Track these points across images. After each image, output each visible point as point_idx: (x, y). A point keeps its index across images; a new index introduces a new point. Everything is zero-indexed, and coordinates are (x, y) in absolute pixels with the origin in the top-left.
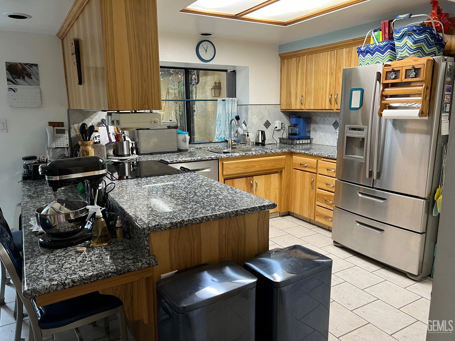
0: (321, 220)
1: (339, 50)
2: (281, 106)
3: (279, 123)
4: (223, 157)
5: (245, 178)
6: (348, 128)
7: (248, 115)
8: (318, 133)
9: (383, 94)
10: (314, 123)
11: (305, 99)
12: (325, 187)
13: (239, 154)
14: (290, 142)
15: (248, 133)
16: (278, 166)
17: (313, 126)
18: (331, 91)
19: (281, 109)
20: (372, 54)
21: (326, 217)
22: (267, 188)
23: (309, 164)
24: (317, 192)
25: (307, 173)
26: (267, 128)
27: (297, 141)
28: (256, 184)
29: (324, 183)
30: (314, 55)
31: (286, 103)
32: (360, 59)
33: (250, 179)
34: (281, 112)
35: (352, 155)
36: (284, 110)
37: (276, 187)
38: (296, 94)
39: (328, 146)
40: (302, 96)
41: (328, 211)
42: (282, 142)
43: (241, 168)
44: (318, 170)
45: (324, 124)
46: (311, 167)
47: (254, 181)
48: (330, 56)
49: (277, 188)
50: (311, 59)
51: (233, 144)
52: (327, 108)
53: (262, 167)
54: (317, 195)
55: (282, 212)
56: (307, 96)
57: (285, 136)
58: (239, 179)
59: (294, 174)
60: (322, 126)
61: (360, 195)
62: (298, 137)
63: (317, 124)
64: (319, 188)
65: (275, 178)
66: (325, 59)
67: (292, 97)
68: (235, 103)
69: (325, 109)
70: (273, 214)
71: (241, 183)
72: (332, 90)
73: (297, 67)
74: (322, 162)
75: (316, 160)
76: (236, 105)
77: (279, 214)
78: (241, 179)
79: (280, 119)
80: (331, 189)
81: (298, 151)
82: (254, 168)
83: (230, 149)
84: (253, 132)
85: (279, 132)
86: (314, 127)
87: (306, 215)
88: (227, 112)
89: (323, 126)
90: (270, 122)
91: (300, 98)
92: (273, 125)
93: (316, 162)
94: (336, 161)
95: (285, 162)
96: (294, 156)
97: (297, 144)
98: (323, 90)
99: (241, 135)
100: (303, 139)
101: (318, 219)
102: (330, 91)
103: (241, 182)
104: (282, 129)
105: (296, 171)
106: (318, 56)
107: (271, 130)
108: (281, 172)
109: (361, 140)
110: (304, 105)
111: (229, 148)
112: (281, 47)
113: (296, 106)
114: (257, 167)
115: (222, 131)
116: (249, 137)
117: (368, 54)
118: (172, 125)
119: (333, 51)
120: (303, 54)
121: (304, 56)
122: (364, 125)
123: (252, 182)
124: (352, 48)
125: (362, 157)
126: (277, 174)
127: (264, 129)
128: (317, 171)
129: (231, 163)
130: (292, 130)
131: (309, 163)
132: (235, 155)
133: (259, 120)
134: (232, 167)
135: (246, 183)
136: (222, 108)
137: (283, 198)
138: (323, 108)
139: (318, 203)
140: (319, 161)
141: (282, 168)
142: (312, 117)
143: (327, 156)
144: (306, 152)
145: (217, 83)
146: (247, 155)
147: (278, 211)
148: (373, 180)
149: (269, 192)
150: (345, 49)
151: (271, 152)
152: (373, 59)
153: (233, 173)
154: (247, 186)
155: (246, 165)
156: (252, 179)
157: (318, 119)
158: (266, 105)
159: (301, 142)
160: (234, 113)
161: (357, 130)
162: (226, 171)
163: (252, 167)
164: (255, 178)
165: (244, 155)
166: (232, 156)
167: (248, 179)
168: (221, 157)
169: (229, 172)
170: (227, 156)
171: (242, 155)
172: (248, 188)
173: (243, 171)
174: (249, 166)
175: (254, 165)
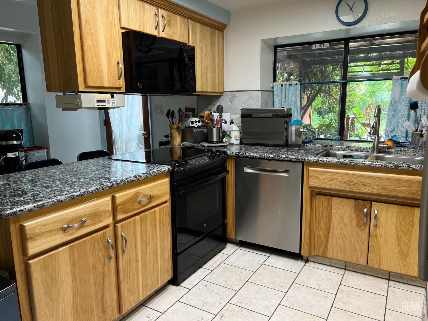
4: (307, 160)
5: (353, 200)
13: (337, 161)
15: (422, 131)
22: (402, 229)
33: (364, 206)
43: (341, 182)
47: (373, 210)
53: (388, 190)
58: (341, 199)
71: (345, 207)
78: (346, 201)
82: (368, 188)
103: (344, 205)
114: (375, 187)
132: (330, 161)
135: (355, 209)
136: (400, 90)
146: (352, 164)
154: (358, 215)
155: (351, 179)
156: (369, 205)
162: (313, 182)
163: (363, 185)
164: (374, 205)
165: (347, 163)
166: (323, 162)
167: (360, 204)
168: (305, 159)
169: (317, 184)
170: (314, 160)
171: (342, 162)
172: (358, 218)
173: (344, 188)
174: (358, 182)
175: (368, 183)
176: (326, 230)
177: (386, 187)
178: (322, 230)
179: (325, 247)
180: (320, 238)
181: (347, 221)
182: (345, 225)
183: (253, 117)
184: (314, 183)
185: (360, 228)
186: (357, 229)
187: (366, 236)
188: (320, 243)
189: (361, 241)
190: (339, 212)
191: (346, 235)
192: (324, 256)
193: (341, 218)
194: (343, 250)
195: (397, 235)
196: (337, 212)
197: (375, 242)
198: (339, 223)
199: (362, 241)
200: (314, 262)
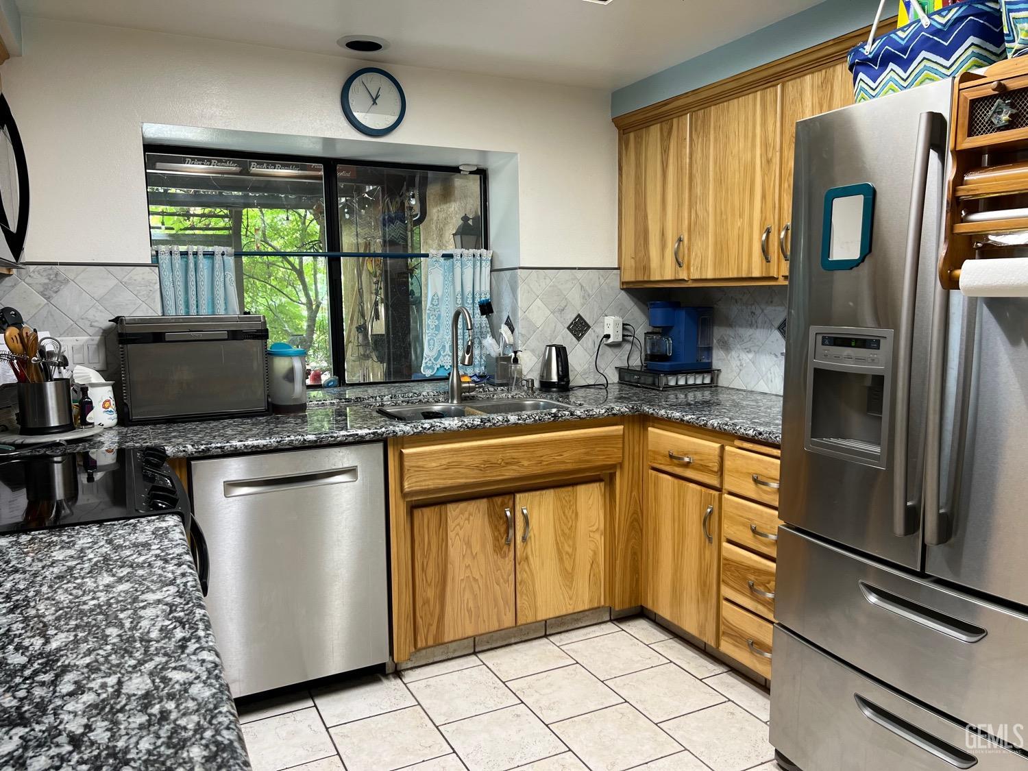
0: (736, 650)
1: (790, 83)
2: (621, 272)
3: (616, 324)
4: (399, 433)
5: (485, 500)
6: (820, 338)
7: (516, 300)
8: (733, 353)
9: (959, 194)
10: (720, 325)
11: (689, 249)
12: (748, 539)
13: (461, 423)
14: (650, 380)
15: (515, 352)
16: (600, 460)
17: (718, 332)
18: (765, 219)
19: (623, 280)
20: (905, 65)
21: (755, 646)
22: (562, 530)
23: (696, 457)
24: (724, 553)
25: (691, 485)
26: (579, 339)
27: (670, 378)
28: (526, 518)
29: (744, 525)
30: (712, 107)
31: (634, 265)
32: (862, 89)
33: (503, 505)
34: (623, 292)
35: (837, 438)
36: (631, 286)
37: (595, 528)
38: (663, 234)
39: (766, 394)
40: (680, 240)
41: (760, 626)
42: (627, 380)
43: (468, 467)
44: (727, 478)
45: (751, 326)
46: (704, 468)
47: (518, 508)
48: (761, 105)
49: (598, 529)
50: (703, 122)
51: (464, 385)
52: (756, 274)
53: (545, 463)
54: (725, 565)
55: (617, 609)
56: (693, 239)
57: (636, 362)
58: (463, 505)
59: (651, 486)
60: (747, 332)
61: (873, 599)
62: (671, 366)
63: (730, 325)
64: (730, 542)
65: (589, 498)
66: (747, 118)
67: (650, 243)
68: (484, 264)
69: (750, 276)
70: (587, 613)
71: (471, 518)
72: (769, 215)
73: (665, 151)
74: (737, 454)
75: (717, 446)
76: (488, 269)
77: (608, 614)
78: (472, 506)
79: (620, 311)
80: (768, 550)
81: (663, 412)
82: (514, 467)
83: (455, 402)
84: (533, 351)
85: (616, 350)
86: (722, 336)
87: (690, 626)
88: (458, 289)
89: (750, 332)
90: (588, 322)
91: (673, 245)
92: (597, 330)
93: (717, 452)
94: (777, 452)
95: (621, 446)
96: (650, 429)
97: (667, 388)
98: (741, 216)
99: (497, 358)
100: (688, 373)
101: (727, 648)
102: (763, 220)
103: (470, 514)
104: (628, 341)
105: (657, 478)
106: (726, 111)
107: (590, 344)
108: (612, 477)
109: (868, 383)
110: (685, 266)
111: (452, 399)
112: (618, 96)
113: (663, 270)
114: (526, 463)
115: (444, 346)
116: (518, 367)
117: (892, 65)
118: (245, 329)
119: (771, 89)
120: (681, 111)
121: (683, 117)
122: (880, 326)
123: (508, 513)
124: (834, 71)
125: (876, 449)
126: (598, 484)
127: (566, 339)
128: (722, 483)
129: (431, 453)
130: (653, 345)
131: (696, 453)
132: (447, 425)
133: (553, 312)
134: (434, 464)
135: (490, 516)
136: (442, 278)
137: (618, 562)
138: (744, 276)
139: (726, 592)
140: (727, 448)
141: (614, 466)
142: (715, 306)
143: (751, 432)
144: (686, 418)
145: (469, 219)
146: (488, 424)
147: (602, 603)
148: (924, 546)
149: (571, 543)
150: (808, 78)
151: (572, 414)
152: (909, 80)
153: (441, 486)
154: (495, 528)
155: (485, 457)
156: (511, 503)
157: (734, 310)
158: (575, 268)
159: (682, 382)
160: (480, 295)
161: (855, 347)
162: (414, 480)
163: (507, 463)
164: (520, 498)
165: (478, 425)
166: (433, 430)
167: (497, 504)
168: (394, 432)
169: (423, 484)
170: (415, 431)
171: (469, 425)
172: (496, 534)
173: (474, 478)
174: (498, 460)
175: (514, 459)
176: (438, 582)
177: (542, 458)
178: (430, 585)
179: (438, 622)
180: (427, 605)
181: (476, 548)
182: (474, 558)
183: (167, 339)
184: (416, 482)
185: (501, 553)
186: (495, 557)
187: (510, 566)
188: (429, 616)
189: (503, 579)
190: (461, 533)
191: (477, 577)
192: (439, 643)
193: (465, 544)
194: (473, 614)
195: (557, 544)
196: (457, 534)
197: (526, 572)
198: (464, 556)
199: (505, 577)
200: (411, 669)
